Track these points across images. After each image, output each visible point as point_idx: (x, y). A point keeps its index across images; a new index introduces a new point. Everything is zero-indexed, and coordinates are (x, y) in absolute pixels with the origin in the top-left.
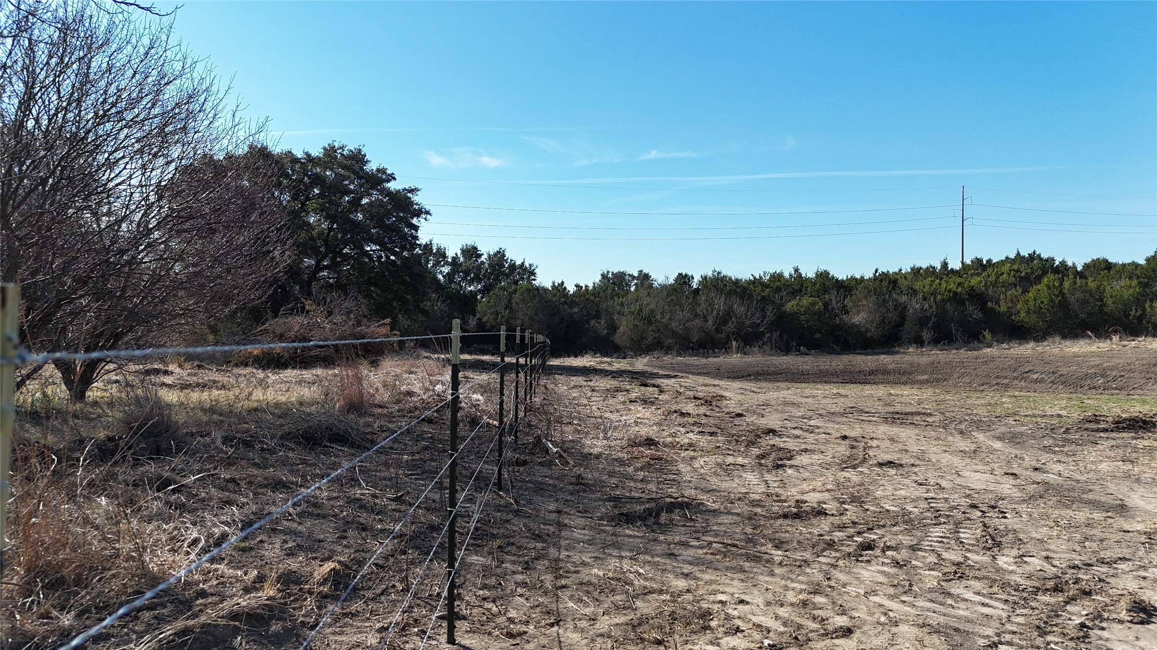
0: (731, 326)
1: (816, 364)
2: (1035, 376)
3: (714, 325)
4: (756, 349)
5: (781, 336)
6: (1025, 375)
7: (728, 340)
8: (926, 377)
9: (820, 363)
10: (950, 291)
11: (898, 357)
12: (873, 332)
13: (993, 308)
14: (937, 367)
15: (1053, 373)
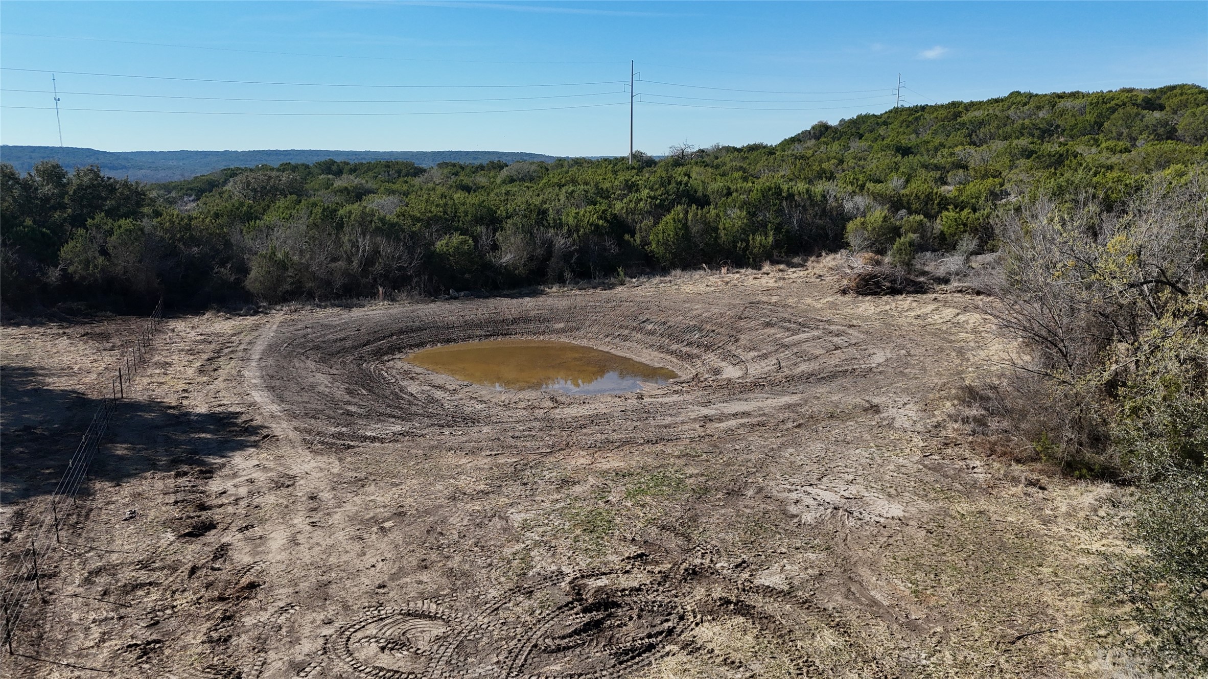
0: (378, 268)
1: (462, 313)
2: (650, 327)
3: (360, 267)
4: (404, 295)
5: (430, 280)
6: (642, 325)
7: (374, 286)
8: (562, 325)
9: (467, 312)
10: (592, 224)
11: (541, 299)
12: (521, 271)
13: (629, 241)
14: (573, 313)
15: (664, 323)
